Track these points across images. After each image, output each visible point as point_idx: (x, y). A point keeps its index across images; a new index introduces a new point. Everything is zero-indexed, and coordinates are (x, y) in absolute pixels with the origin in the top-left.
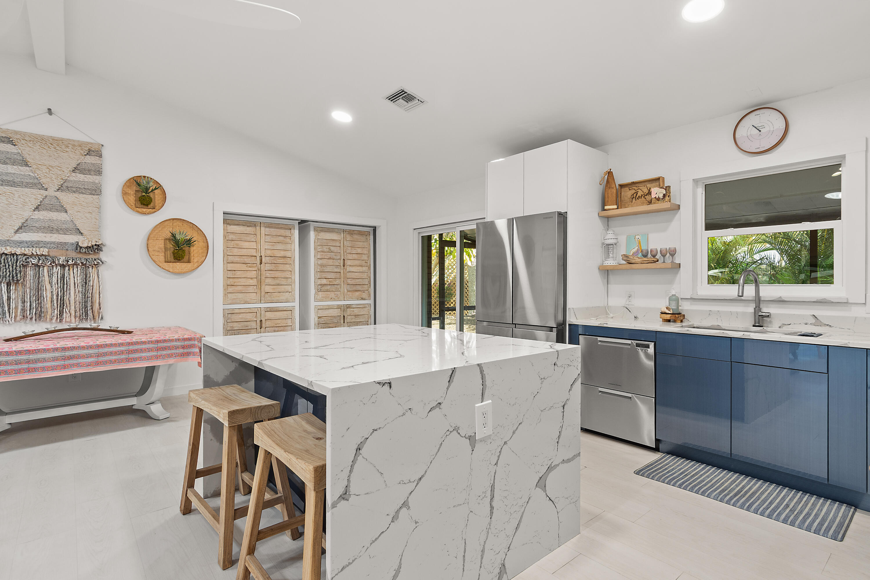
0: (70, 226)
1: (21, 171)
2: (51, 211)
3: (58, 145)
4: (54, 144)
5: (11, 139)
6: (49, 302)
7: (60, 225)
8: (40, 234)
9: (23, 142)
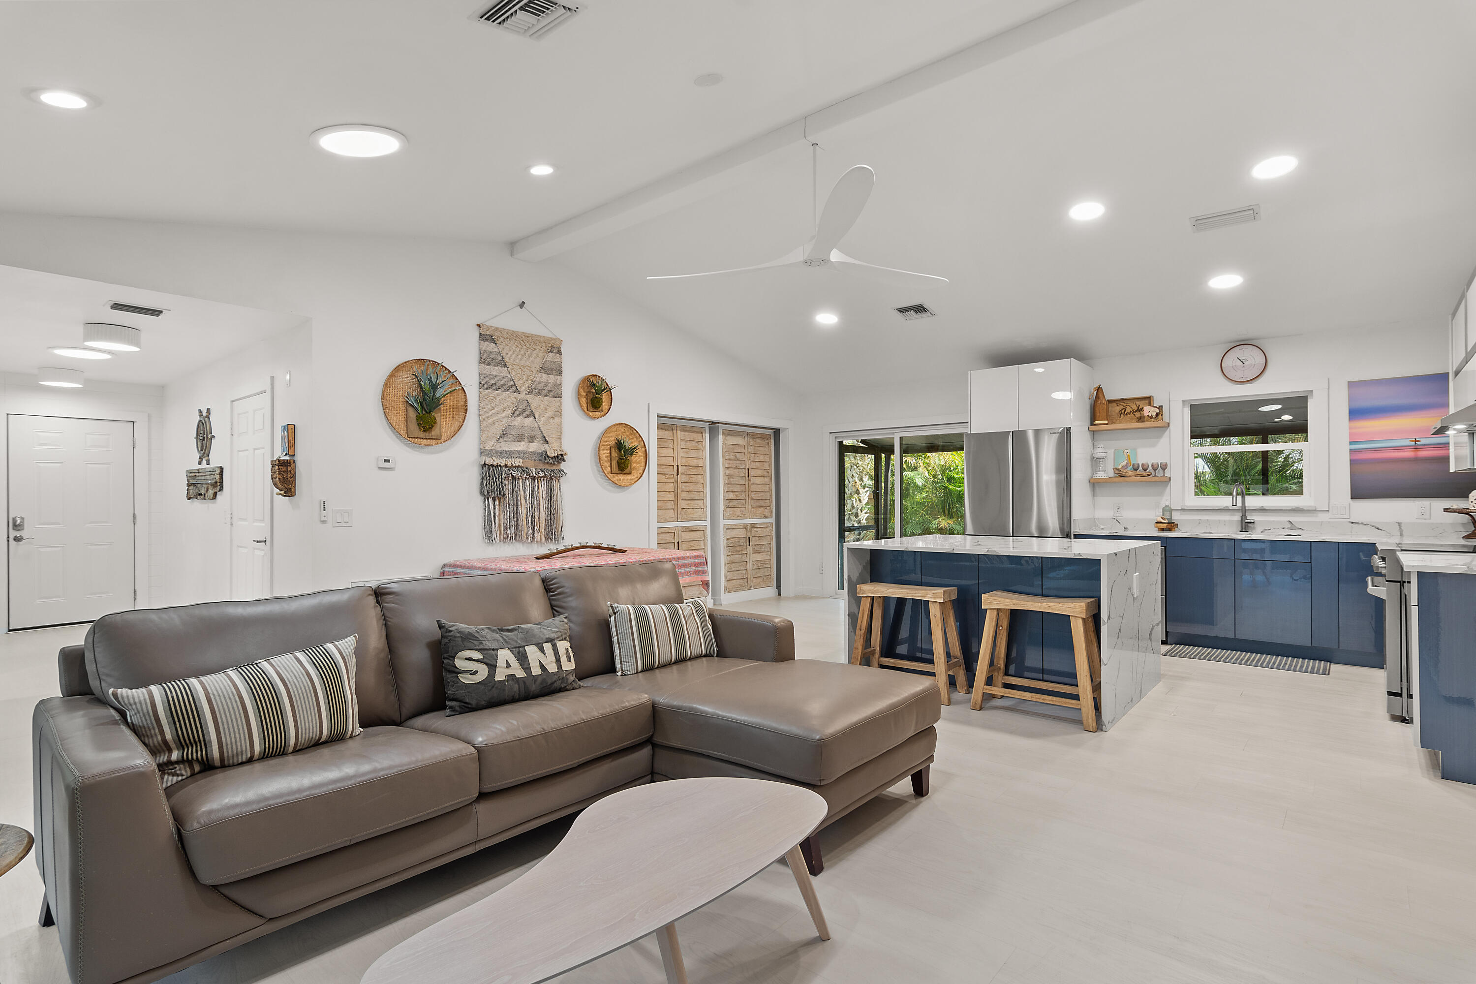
0: (537, 433)
1: (501, 372)
2: (523, 416)
3: (528, 342)
4: (525, 341)
5: (493, 337)
6: (524, 519)
7: (530, 432)
8: (516, 443)
9: (502, 339)
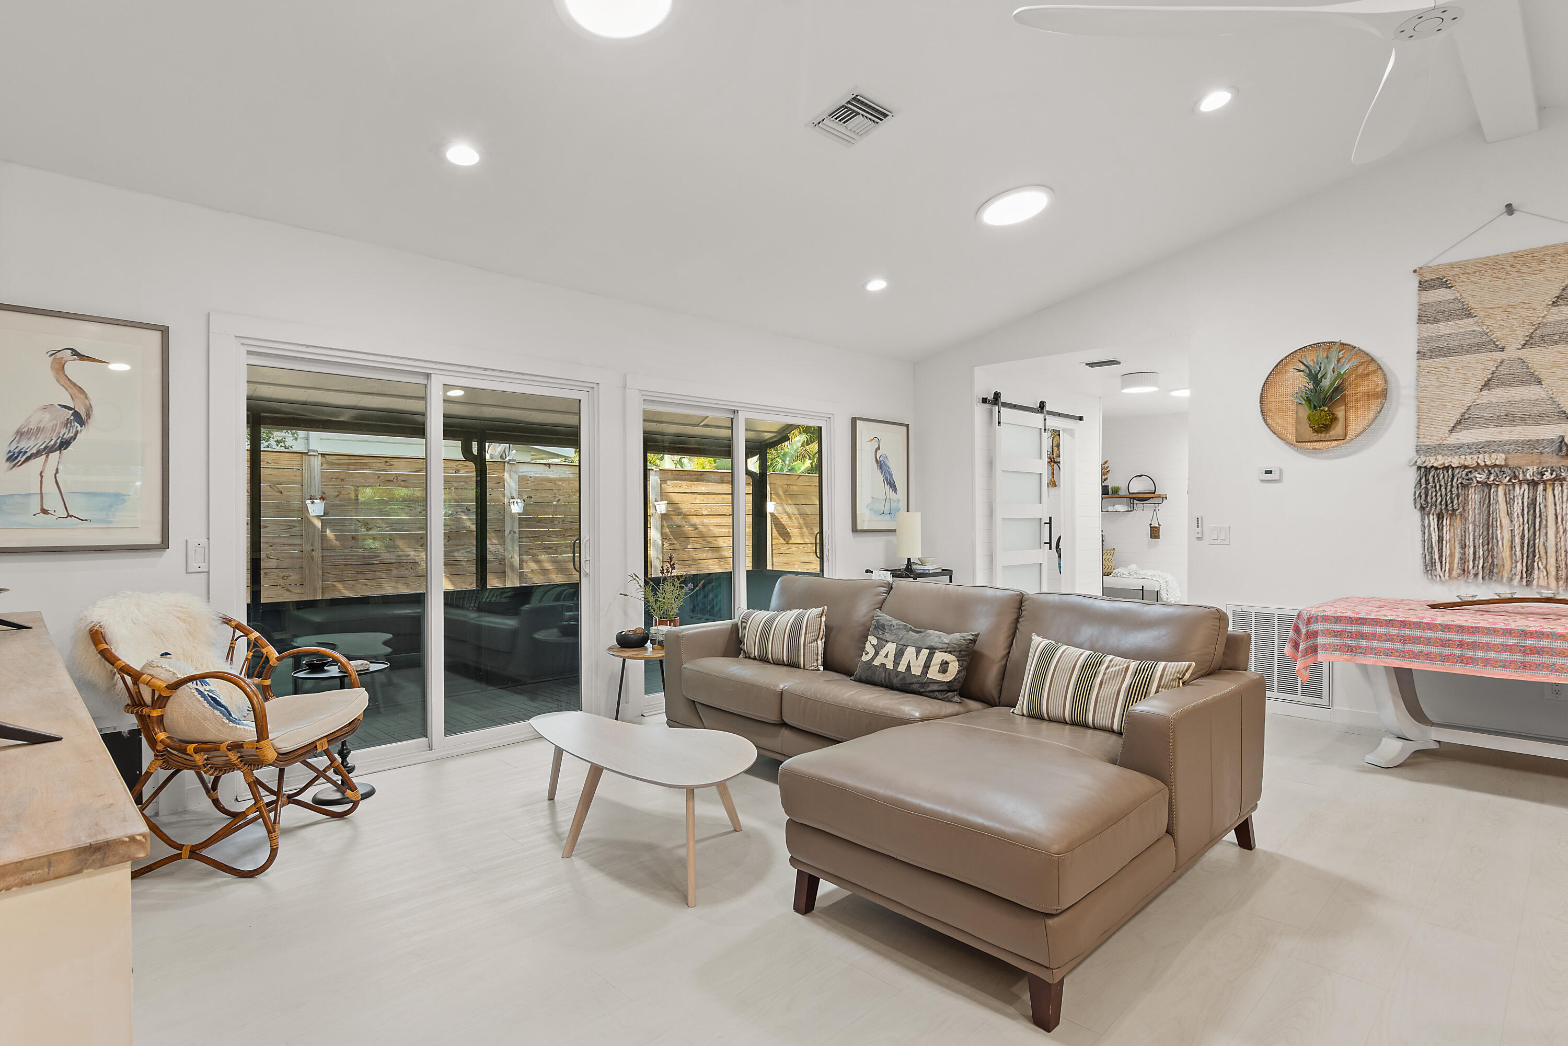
0: (1549, 408)
1: (1460, 328)
2: (1510, 386)
3: (1524, 265)
4: (1516, 265)
5: (1444, 280)
6: (1507, 549)
7: (1528, 409)
8: (1492, 430)
9: (1463, 278)
